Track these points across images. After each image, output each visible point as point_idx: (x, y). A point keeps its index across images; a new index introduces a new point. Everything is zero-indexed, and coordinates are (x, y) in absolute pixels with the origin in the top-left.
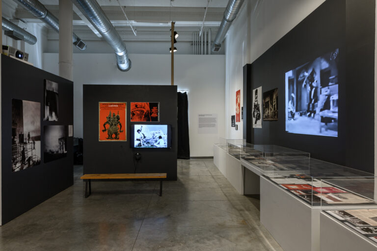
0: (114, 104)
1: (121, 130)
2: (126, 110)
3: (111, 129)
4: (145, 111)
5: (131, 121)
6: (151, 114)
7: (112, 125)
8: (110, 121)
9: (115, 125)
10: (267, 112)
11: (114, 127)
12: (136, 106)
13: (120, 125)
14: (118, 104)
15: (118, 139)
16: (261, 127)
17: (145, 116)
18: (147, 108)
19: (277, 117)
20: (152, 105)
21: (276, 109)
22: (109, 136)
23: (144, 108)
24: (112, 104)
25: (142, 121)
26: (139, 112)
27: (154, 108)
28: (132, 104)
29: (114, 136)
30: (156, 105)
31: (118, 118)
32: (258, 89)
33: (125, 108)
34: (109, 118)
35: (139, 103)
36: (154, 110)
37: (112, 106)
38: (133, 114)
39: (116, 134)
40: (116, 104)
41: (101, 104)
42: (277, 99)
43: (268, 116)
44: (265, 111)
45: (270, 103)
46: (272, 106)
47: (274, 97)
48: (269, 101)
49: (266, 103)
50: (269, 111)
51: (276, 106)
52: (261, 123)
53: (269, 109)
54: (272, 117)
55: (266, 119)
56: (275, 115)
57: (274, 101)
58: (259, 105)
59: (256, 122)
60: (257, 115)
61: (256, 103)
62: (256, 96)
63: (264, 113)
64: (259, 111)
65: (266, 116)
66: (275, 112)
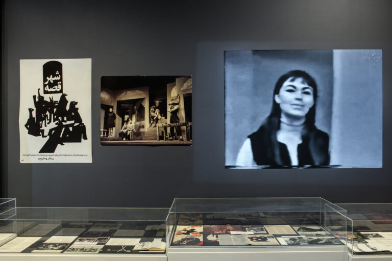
16: (88, 160)
19: (190, 137)
21: (183, 121)
42: (188, 100)
43: (138, 134)
44: (118, 120)
45: (146, 104)
46: (163, 113)
47: (174, 93)
48: (143, 99)
49: (119, 103)
50: (146, 122)
51: (182, 114)
52: (90, 152)
53: (141, 117)
54: (161, 138)
55: (124, 141)
56: (176, 132)
57: (169, 102)
58: (73, 104)
59: (49, 148)
60: (58, 130)
61: (47, 98)
62: (51, 79)
63: (109, 124)
64: (78, 118)
65: (123, 135)
66: (179, 128)
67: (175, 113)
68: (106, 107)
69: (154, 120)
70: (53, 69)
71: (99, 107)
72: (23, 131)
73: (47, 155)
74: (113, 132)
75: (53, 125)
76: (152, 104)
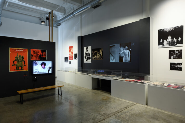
0: (20, 50)
1: (25, 65)
2: (28, 53)
3: (18, 64)
4: (39, 54)
5: (31, 59)
6: (42, 56)
7: (19, 62)
8: (17, 59)
9: (21, 62)
10: (95, 57)
11: (21, 63)
12: (34, 51)
13: (24, 62)
14: (23, 50)
15: (23, 70)
16: (91, 62)
17: (39, 57)
18: (40, 53)
19: (102, 59)
20: (43, 52)
21: (102, 56)
22: (17, 68)
23: (38, 52)
24: (19, 49)
25: (38, 60)
26: (35, 55)
27: (44, 53)
28: (32, 50)
29: (20, 68)
30: (45, 51)
31: (23, 58)
32: (88, 47)
33: (27, 52)
34: (17, 57)
35: (36, 50)
36: (44, 54)
37: (19, 50)
38: (32, 56)
39: (22, 67)
40: (21, 50)
41: (11, 49)
42: (102, 52)
43: (96, 58)
44: (94, 56)
45: (97, 53)
46: (99, 55)
47: (101, 51)
48: (97, 52)
49: (94, 53)
50: (97, 56)
51: (102, 54)
52: (91, 61)
53: (97, 55)
54: (99, 59)
55: (95, 59)
56: (101, 58)
57: (100, 53)
58: (89, 53)
59: (87, 60)
60: (88, 57)
61: (87, 53)
62: (87, 50)
63: (93, 57)
64: (90, 56)
65: (95, 58)
66: (101, 57)
67: (101, 54)
68: (93, 54)
69: (98, 56)
70: (87, 48)
71: (92, 54)
72: (84, 58)
73: (87, 61)
74: (93, 58)
75: (87, 57)
76: (98, 53)
